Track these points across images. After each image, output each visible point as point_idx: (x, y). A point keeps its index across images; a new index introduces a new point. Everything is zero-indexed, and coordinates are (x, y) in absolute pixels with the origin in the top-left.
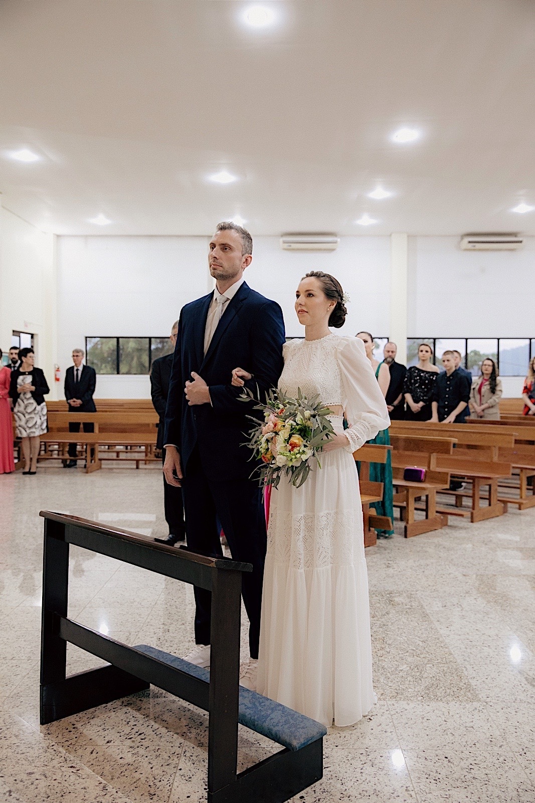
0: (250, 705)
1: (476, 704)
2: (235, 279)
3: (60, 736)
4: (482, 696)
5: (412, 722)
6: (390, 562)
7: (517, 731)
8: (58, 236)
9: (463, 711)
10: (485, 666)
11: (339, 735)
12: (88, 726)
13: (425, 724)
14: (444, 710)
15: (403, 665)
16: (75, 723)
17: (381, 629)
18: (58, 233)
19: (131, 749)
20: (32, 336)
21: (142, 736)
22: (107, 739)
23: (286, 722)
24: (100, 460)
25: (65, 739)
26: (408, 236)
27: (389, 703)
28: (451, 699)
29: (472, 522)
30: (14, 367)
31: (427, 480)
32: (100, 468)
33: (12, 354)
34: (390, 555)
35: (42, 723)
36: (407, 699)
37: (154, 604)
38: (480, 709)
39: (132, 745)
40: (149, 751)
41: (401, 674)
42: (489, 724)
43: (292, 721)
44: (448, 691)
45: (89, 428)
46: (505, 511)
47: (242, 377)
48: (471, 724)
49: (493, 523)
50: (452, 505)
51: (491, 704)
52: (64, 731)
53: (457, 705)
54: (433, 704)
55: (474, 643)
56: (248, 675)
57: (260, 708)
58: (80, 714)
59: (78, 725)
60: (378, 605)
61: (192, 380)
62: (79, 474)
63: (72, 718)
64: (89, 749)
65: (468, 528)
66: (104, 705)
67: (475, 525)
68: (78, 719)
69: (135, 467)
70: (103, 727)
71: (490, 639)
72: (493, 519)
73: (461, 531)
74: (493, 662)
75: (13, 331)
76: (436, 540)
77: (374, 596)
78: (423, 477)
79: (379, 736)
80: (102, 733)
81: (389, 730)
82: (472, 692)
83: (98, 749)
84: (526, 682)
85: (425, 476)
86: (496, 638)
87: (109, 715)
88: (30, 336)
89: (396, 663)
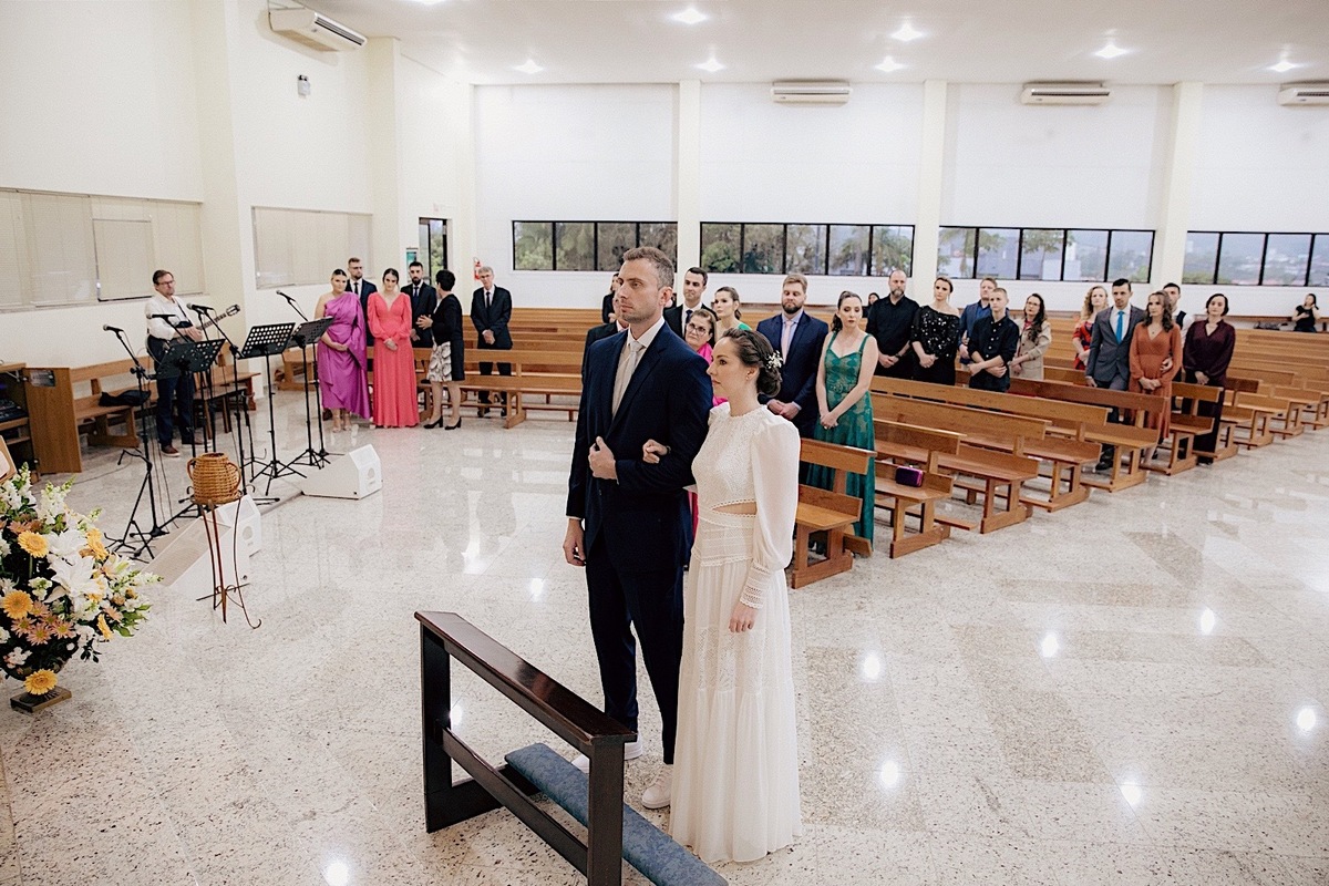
0: (646, 849)
1: (919, 834)
2: (651, 320)
3: (446, 850)
4: (929, 822)
5: (839, 857)
6: (863, 600)
7: (957, 875)
8: (475, 86)
9: (901, 843)
10: (944, 776)
11: (751, 871)
12: (477, 838)
13: (853, 860)
14: (879, 840)
15: (846, 770)
16: (463, 833)
17: (831, 712)
18: (476, 83)
19: (520, 875)
20: (445, 222)
21: (534, 857)
22: (496, 858)
23: (683, 875)
24: (524, 409)
25: (452, 855)
26: (948, 84)
27: (819, 827)
28: (891, 825)
29: (982, 533)
30: (416, 288)
31: (924, 484)
32: (525, 419)
33: (413, 272)
34: (866, 588)
35: (429, 831)
36: (841, 823)
37: (566, 658)
38: (922, 841)
39: (522, 868)
40: (540, 878)
41: (841, 784)
42: (927, 864)
43: (689, 875)
44: (891, 812)
45: (505, 369)
46: (1029, 515)
47: (656, 453)
48: (906, 864)
49: (1008, 535)
50: (963, 500)
51: (936, 834)
52: (451, 843)
53: (896, 834)
54: (869, 832)
55: (938, 740)
56: (658, 783)
57: (657, 853)
58: (470, 821)
59: (466, 837)
60: (835, 673)
61: (597, 448)
62: (497, 431)
63: (460, 826)
64: (476, 872)
65: (975, 543)
66: (496, 810)
67: (985, 538)
68: (467, 828)
69: (568, 418)
70: (492, 841)
71: (960, 733)
72: (1011, 528)
73: (964, 549)
74: (955, 771)
75: (420, 218)
76: (928, 564)
77: (832, 657)
78: (919, 481)
79: (797, 875)
80: (491, 849)
81: (810, 868)
82: (919, 816)
83: (485, 871)
84: (986, 804)
85: (923, 479)
86: (967, 732)
87: (501, 824)
88: (441, 222)
89: (838, 766)
